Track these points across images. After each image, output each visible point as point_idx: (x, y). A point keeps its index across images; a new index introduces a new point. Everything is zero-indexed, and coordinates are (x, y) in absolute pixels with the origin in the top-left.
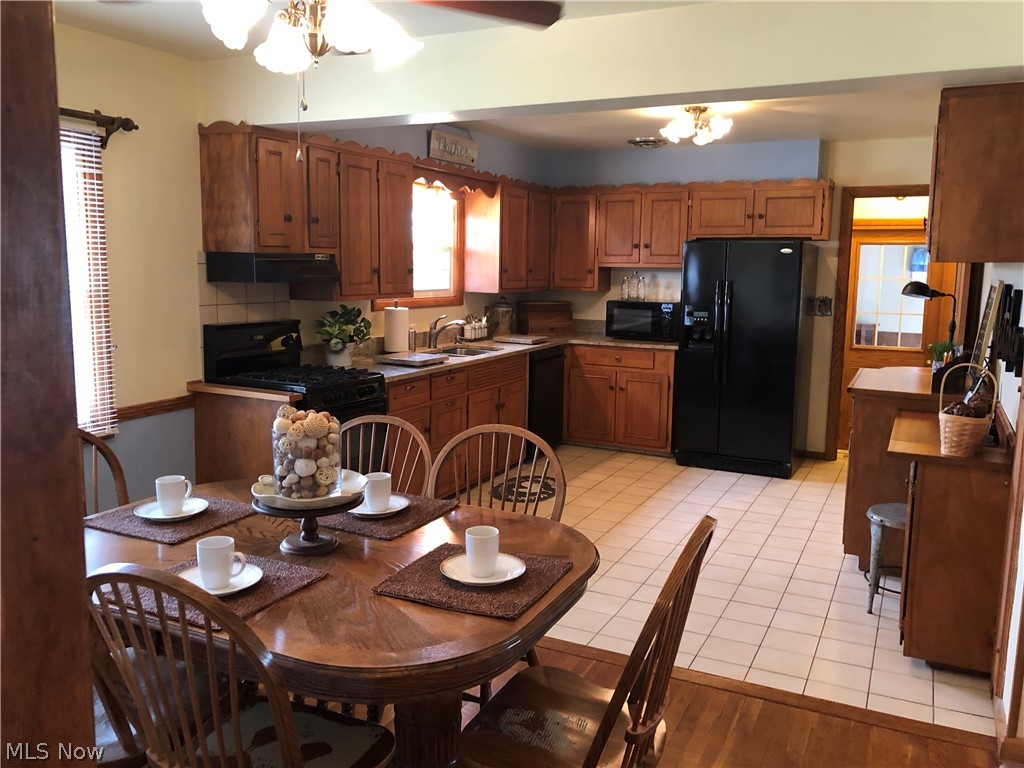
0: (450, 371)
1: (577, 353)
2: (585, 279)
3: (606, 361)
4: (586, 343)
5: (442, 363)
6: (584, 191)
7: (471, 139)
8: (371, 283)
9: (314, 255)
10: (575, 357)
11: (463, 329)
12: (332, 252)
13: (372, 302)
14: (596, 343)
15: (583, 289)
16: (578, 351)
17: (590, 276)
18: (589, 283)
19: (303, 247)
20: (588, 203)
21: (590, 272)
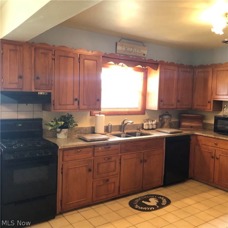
0: (107, 144)
1: (198, 138)
2: (207, 106)
3: (210, 144)
4: (202, 134)
5: (106, 140)
6: (207, 66)
7: (144, 46)
8: (73, 104)
9: (38, 92)
10: (197, 140)
11: (143, 125)
12: (49, 91)
13: (91, 112)
14: (206, 135)
15: (206, 110)
16: (199, 138)
17: (209, 104)
18: (208, 107)
19: (31, 89)
20: (208, 72)
21: (209, 102)
